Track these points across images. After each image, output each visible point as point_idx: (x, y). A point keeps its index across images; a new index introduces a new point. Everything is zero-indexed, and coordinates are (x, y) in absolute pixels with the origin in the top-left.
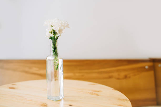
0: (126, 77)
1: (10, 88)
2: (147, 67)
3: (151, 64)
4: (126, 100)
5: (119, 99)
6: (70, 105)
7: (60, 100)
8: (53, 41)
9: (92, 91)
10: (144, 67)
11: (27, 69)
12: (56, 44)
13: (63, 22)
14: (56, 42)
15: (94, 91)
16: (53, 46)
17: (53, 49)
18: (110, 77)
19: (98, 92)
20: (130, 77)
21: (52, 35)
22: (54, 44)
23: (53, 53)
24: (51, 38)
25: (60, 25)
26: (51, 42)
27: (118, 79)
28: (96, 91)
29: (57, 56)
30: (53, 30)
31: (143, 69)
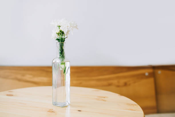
0: (126, 84)
1: (7, 95)
2: (147, 74)
3: (151, 71)
4: (135, 105)
5: (127, 104)
6: (79, 111)
7: (66, 106)
8: (60, 42)
9: (98, 97)
10: (144, 74)
11: (19, 77)
12: (63, 46)
13: (73, 23)
14: (63, 44)
15: (100, 97)
16: (60, 48)
17: (60, 51)
18: (110, 85)
19: (104, 98)
20: (130, 85)
21: (59, 37)
22: (61, 46)
23: (60, 55)
24: (58, 40)
25: (69, 25)
26: (58, 44)
27: (118, 86)
28: (102, 97)
29: (64, 58)
30: (60, 31)
31: (143, 76)
